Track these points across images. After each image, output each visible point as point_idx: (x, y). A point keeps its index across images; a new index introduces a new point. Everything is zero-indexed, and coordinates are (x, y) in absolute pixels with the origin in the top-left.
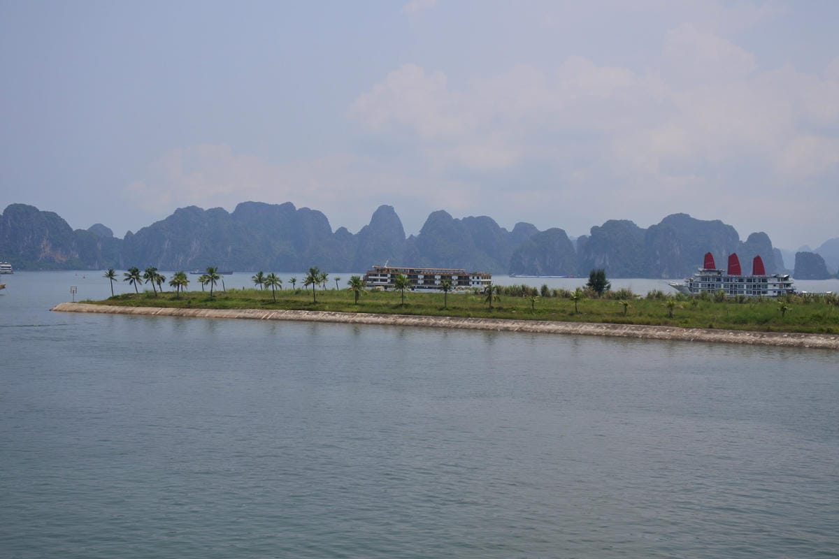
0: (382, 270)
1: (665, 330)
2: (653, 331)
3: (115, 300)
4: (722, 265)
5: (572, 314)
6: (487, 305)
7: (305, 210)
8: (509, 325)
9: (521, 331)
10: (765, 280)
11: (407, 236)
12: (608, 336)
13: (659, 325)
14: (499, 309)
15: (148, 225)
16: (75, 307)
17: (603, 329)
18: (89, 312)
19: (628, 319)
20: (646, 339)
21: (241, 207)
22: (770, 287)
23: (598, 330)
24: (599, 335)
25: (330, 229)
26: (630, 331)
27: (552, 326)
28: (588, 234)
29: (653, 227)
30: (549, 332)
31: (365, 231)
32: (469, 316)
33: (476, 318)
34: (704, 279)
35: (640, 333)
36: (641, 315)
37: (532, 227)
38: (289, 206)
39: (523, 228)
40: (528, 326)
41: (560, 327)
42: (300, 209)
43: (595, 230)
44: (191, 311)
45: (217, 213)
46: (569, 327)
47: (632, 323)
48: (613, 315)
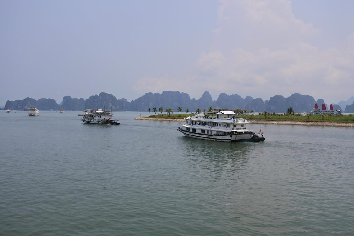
0: (216, 109)
1: (323, 123)
2: (319, 123)
3: (151, 117)
4: (320, 107)
5: (292, 119)
6: (265, 117)
7: (182, 93)
8: (274, 122)
9: (278, 124)
10: (333, 112)
11: (213, 101)
12: (305, 125)
13: (321, 122)
14: (269, 118)
15: (138, 98)
16: (142, 118)
17: (304, 123)
18: (146, 120)
19: (310, 120)
20: (317, 126)
21: (164, 92)
22: (335, 114)
23: (302, 123)
24: (303, 125)
25: (190, 99)
26: (312, 124)
27: (288, 123)
28: (269, 100)
29: (289, 97)
30: (287, 124)
31: (201, 99)
32: (261, 120)
33: (263, 120)
34: (315, 111)
35: (316, 124)
36: (313, 119)
37: (251, 98)
38: (178, 92)
39: (248, 98)
40: (280, 122)
41: (290, 123)
42: (181, 93)
43: (271, 98)
44: (175, 119)
45: (157, 94)
46: (293, 123)
47: (313, 121)
48: (305, 119)
